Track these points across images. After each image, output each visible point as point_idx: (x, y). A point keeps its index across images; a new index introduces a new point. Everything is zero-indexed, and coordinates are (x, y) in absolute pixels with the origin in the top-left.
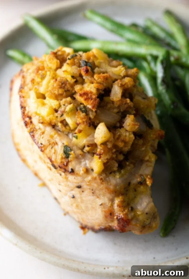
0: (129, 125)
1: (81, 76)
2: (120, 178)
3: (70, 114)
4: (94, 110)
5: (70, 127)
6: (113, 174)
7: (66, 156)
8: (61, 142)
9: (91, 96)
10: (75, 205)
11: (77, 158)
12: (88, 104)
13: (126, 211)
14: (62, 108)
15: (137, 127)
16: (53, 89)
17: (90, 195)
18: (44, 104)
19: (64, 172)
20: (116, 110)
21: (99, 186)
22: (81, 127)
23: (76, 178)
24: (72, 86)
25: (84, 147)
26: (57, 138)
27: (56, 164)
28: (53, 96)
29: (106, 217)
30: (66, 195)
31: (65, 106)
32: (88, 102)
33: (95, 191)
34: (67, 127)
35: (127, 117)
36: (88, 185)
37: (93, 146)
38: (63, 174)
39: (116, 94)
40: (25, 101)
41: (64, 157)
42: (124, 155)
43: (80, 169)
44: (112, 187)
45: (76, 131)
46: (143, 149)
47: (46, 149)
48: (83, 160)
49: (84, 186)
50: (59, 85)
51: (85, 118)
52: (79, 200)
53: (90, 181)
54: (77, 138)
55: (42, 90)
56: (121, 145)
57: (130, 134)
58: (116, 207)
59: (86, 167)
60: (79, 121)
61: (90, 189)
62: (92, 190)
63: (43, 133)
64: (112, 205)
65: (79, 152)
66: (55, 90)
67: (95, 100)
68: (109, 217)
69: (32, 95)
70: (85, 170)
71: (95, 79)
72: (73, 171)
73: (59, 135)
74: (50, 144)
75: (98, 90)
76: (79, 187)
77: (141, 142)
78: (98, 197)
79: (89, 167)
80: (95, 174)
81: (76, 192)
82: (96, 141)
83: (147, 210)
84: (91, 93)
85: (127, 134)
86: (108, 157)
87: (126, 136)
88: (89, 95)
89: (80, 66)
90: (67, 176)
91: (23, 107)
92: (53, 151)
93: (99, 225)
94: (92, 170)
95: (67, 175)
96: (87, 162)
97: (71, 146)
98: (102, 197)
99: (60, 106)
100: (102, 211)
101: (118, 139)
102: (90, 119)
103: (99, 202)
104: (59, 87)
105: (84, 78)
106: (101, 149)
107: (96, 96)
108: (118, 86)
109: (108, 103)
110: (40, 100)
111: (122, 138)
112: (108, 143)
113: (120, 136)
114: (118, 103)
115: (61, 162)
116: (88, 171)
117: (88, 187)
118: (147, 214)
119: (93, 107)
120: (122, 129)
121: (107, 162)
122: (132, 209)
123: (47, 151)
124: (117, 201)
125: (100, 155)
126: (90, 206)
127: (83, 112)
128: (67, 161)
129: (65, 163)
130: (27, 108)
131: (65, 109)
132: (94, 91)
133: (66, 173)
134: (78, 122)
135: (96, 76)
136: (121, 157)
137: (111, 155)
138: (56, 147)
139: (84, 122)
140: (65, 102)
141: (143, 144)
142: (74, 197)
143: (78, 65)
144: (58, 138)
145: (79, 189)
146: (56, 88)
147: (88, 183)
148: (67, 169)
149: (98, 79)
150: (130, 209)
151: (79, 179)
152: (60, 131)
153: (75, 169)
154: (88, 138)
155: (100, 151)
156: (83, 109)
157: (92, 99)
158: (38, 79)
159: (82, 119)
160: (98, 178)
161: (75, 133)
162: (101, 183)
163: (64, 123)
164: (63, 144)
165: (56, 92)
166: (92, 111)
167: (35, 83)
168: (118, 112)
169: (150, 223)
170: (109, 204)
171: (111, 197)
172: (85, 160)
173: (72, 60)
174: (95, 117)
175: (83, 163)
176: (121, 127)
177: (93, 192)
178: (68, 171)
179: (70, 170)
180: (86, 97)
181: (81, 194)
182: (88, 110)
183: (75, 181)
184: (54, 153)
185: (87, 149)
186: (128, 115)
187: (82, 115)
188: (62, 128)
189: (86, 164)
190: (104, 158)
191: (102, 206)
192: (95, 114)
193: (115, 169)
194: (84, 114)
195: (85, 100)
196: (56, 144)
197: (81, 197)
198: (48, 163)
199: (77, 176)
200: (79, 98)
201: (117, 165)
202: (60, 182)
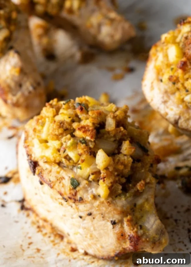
0: (126, 149)
1: (77, 116)
2: (125, 200)
3: (71, 148)
4: (93, 140)
5: (73, 161)
6: (118, 197)
7: (73, 187)
8: (67, 176)
9: (88, 128)
10: (89, 236)
11: (84, 187)
12: (87, 136)
13: (135, 229)
14: (64, 146)
15: (133, 150)
16: (53, 131)
17: (101, 221)
18: (47, 147)
19: (74, 203)
20: (113, 139)
21: (107, 208)
22: (83, 157)
24: (70, 125)
25: (89, 176)
26: (63, 173)
27: (66, 197)
28: (55, 137)
29: (118, 239)
30: (79, 227)
31: (65, 143)
32: (86, 134)
33: (104, 215)
34: (71, 161)
35: (123, 144)
36: (97, 210)
37: (97, 173)
38: (74, 205)
39: (110, 125)
40: (31, 150)
41: (72, 188)
42: (126, 178)
43: (88, 197)
44: (119, 208)
45: (80, 162)
46: (143, 171)
47: (55, 185)
48: (89, 189)
49: (94, 212)
50: (58, 125)
51: (85, 148)
53: (98, 206)
54: (81, 168)
55: (44, 136)
56: (121, 167)
57: (128, 158)
58: (126, 227)
59: (93, 194)
60: (80, 151)
61: (99, 214)
62: (102, 214)
63: (50, 171)
64: (122, 226)
65: (85, 181)
66: (56, 131)
67: (92, 131)
68: (121, 239)
69: (36, 142)
70: (92, 196)
71: (90, 115)
72: (81, 200)
73: (65, 170)
74: (58, 180)
75: (93, 124)
76: (90, 214)
77: (139, 165)
78: (108, 221)
79: (96, 194)
80: (102, 199)
81: (88, 220)
82: (98, 167)
84: (88, 126)
85: (126, 158)
86: (111, 180)
87: (125, 160)
88: (87, 128)
89: (74, 108)
90: (78, 207)
91: (29, 155)
92: (61, 185)
94: (99, 196)
95: (77, 205)
96: (94, 190)
97: (76, 177)
99: (62, 144)
100: (114, 234)
101: (117, 163)
102: (90, 148)
104: (58, 126)
105: (80, 117)
106: (104, 173)
107: (93, 128)
108: (111, 117)
109: (104, 134)
110: (44, 144)
111: (121, 161)
112: (109, 168)
113: (119, 160)
114: (114, 132)
115: (70, 193)
116: (95, 197)
117: (98, 212)
119: (92, 137)
120: (120, 154)
121: (112, 186)
122: (141, 227)
125: (104, 179)
126: (102, 231)
127: (83, 143)
128: (75, 191)
129: (74, 194)
130: (33, 155)
131: (66, 145)
132: (90, 124)
133: (76, 203)
134: (80, 153)
135: (90, 113)
136: (124, 180)
137: (113, 177)
138: (64, 181)
139: (85, 151)
140: (66, 139)
141: (143, 167)
143: (73, 108)
145: (90, 217)
146: (56, 129)
147: (97, 208)
148: (76, 199)
149: (93, 114)
150: (139, 228)
151: (88, 205)
152: (65, 167)
153: (83, 197)
154: (92, 167)
155: (103, 175)
156: (83, 141)
157: (89, 131)
158: (39, 128)
159: (83, 149)
160: (105, 202)
161: (79, 164)
162: (109, 206)
163: (68, 158)
164: (69, 177)
165: (57, 133)
166: (91, 141)
167: (37, 131)
168: (115, 141)
169: (159, 239)
172: (91, 188)
173: (67, 105)
174: (95, 147)
175: (90, 191)
176: (119, 153)
177: (103, 216)
178: (78, 200)
180: (83, 130)
181: (92, 221)
182: (87, 141)
183: (85, 209)
184: (63, 187)
185: (92, 177)
186: (123, 142)
187: (83, 146)
188: (66, 162)
189: (92, 192)
190: (108, 182)
192: (94, 144)
193: (120, 192)
194: (84, 145)
195: (84, 132)
196: (63, 178)
197: (93, 225)
198: (59, 199)
199: (86, 204)
200: (78, 133)
201: (120, 187)
202: (72, 215)
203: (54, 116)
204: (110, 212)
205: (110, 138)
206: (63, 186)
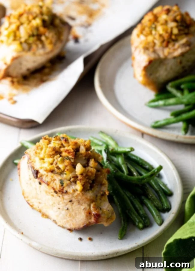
0: (92, 164)
1: (62, 144)
2: (92, 193)
3: (61, 162)
4: (73, 158)
5: (61, 170)
6: (88, 191)
10: (68, 215)
11: (67, 185)
12: (70, 155)
13: (98, 209)
14: (56, 161)
15: (96, 165)
16: (49, 152)
17: (77, 205)
18: (44, 162)
19: (62, 194)
20: (84, 158)
21: (81, 197)
22: (68, 168)
23: (69, 196)
24: (59, 149)
25: (70, 179)
27: (57, 190)
28: (50, 156)
29: (87, 216)
30: (63, 210)
33: (80, 202)
34: (60, 170)
35: (90, 161)
37: (76, 177)
38: (61, 196)
39: (82, 150)
40: (33, 164)
41: (61, 185)
42: (92, 181)
43: (70, 190)
44: (89, 197)
45: (66, 170)
46: (101, 177)
47: (50, 183)
48: (71, 186)
49: (74, 199)
50: (52, 149)
52: (71, 210)
53: (76, 196)
54: (66, 174)
55: (42, 156)
56: (90, 174)
58: (92, 208)
62: (78, 201)
63: (47, 176)
64: (90, 208)
65: (68, 182)
67: (73, 152)
69: (37, 159)
71: (70, 144)
72: (66, 192)
73: (56, 175)
74: (52, 181)
75: (73, 149)
76: (71, 201)
77: (99, 173)
78: (81, 205)
79: (75, 189)
80: (78, 192)
81: (69, 206)
82: (77, 173)
83: (108, 209)
84: (70, 150)
85: (92, 169)
89: (60, 140)
90: (63, 197)
91: (33, 167)
93: (83, 224)
94: (77, 190)
97: (63, 179)
98: (84, 204)
99: (54, 160)
100: (85, 213)
102: (72, 162)
103: (82, 207)
105: (64, 145)
108: (83, 146)
109: (79, 155)
110: (42, 161)
111: (90, 170)
112: (83, 174)
113: (88, 170)
114: (85, 154)
115: (60, 188)
116: (74, 191)
117: (76, 200)
118: (108, 211)
119: (73, 156)
121: (84, 185)
122: (101, 209)
123: (51, 184)
124: (92, 205)
125: (80, 180)
126: (77, 212)
127: (67, 159)
129: (62, 188)
130: (35, 167)
131: (58, 160)
134: (66, 165)
136: (91, 182)
137: (86, 180)
138: (55, 181)
139: (69, 164)
140: (57, 157)
141: (101, 174)
142: (68, 209)
144: (56, 176)
145: (71, 203)
146: (51, 151)
147: (75, 197)
148: (63, 191)
149: (72, 144)
151: (71, 196)
152: (56, 173)
153: (68, 190)
154: (73, 173)
155: (80, 178)
157: (71, 153)
158: (38, 151)
160: (80, 193)
161: (65, 172)
162: (83, 196)
163: (58, 168)
164: (59, 179)
165: (51, 154)
167: (38, 153)
168: (85, 159)
169: (111, 216)
170: (88, 208)
171: (89, 203)
173: (56, 138)
175: (71, 187)
176: (88, 166)
177: (78, 202)
178: (64, 192)
179: (65, 191)
180: (68, 152)
181: (72, 206)
182: (70, 158)
183: (68, 198)
185: (72, 179)
187: (68, 161)
188: (57, 170)
189: (73, 188)
190: (83, 182)
191: (84, 210)
192: (74, 160)
193: (89, 188)
196: (55, 180)
197: (72, 208)
198: (51, 192)
199: (69, 195)
200: (64, 154)
201: (89, 185)
202: (59, 202)
203: (48, 145)
204: (83, 199)
205: (83, 157)
206: (55, 184)
